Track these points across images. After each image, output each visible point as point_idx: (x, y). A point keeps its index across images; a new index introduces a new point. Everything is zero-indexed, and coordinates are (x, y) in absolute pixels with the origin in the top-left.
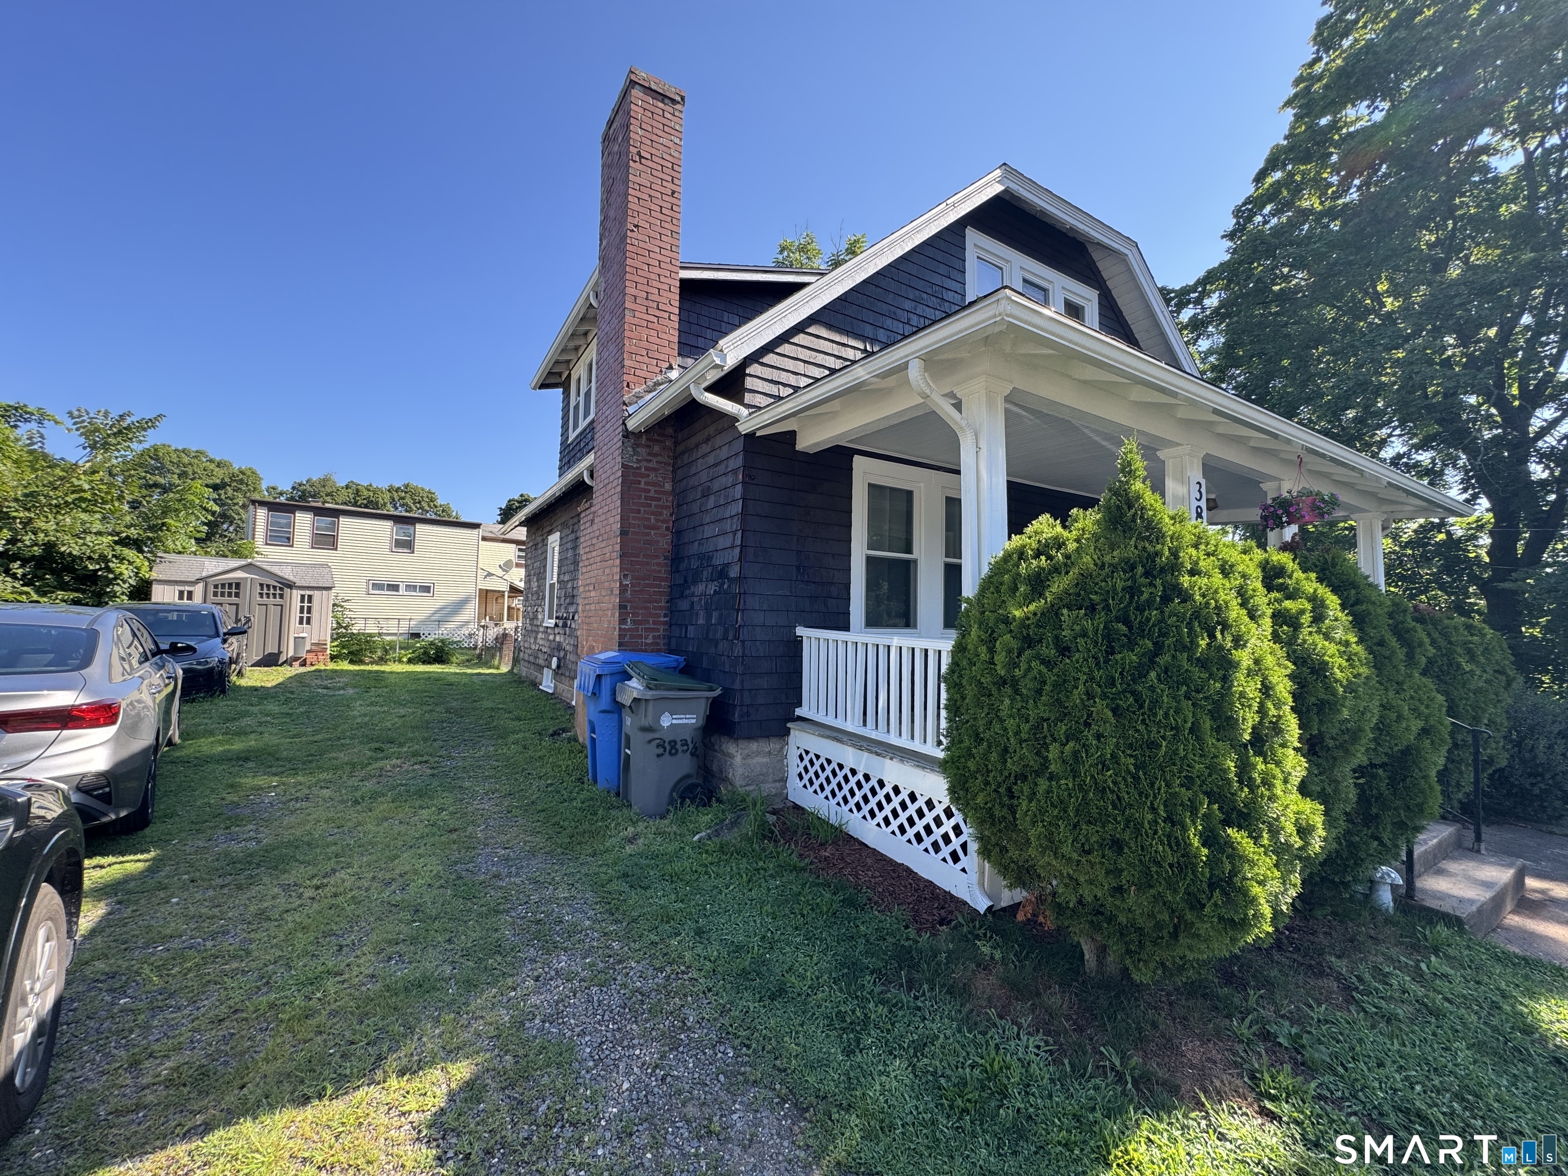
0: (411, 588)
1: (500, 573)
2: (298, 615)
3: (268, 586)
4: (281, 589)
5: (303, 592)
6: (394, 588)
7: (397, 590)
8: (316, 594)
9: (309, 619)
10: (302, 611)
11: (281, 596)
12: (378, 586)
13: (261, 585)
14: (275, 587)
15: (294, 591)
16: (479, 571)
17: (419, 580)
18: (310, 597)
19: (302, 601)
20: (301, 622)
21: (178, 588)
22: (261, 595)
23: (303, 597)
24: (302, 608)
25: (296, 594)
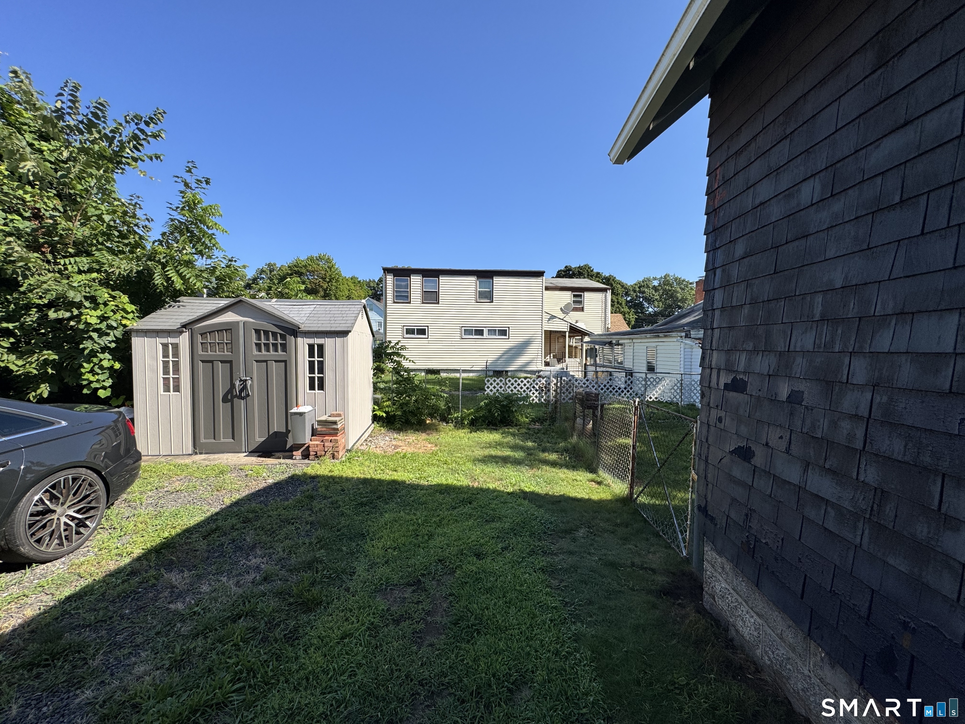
0: (492, 332)
1: (562, 316)
2: (308, 374)
3: (266, 333)
4: (283, 337)
5: (311, 341)
6: (480, 332)
7: (482, 335)
8: (328, 343)
9: (321, 382)
10: (312, 371)
11: (284, 347)
12: (468, 332)
13: (257, 332)
14: (274, 334)
15: (300, 340)
16: (544, 314)
17: (498, 324)
18: (321, 347)
19: (311, 354)
20: (312, 387)
21: (160, 340)
22: (258, 346)
23: (311, 347)
24: (311, 364)
25: (303, 344)
